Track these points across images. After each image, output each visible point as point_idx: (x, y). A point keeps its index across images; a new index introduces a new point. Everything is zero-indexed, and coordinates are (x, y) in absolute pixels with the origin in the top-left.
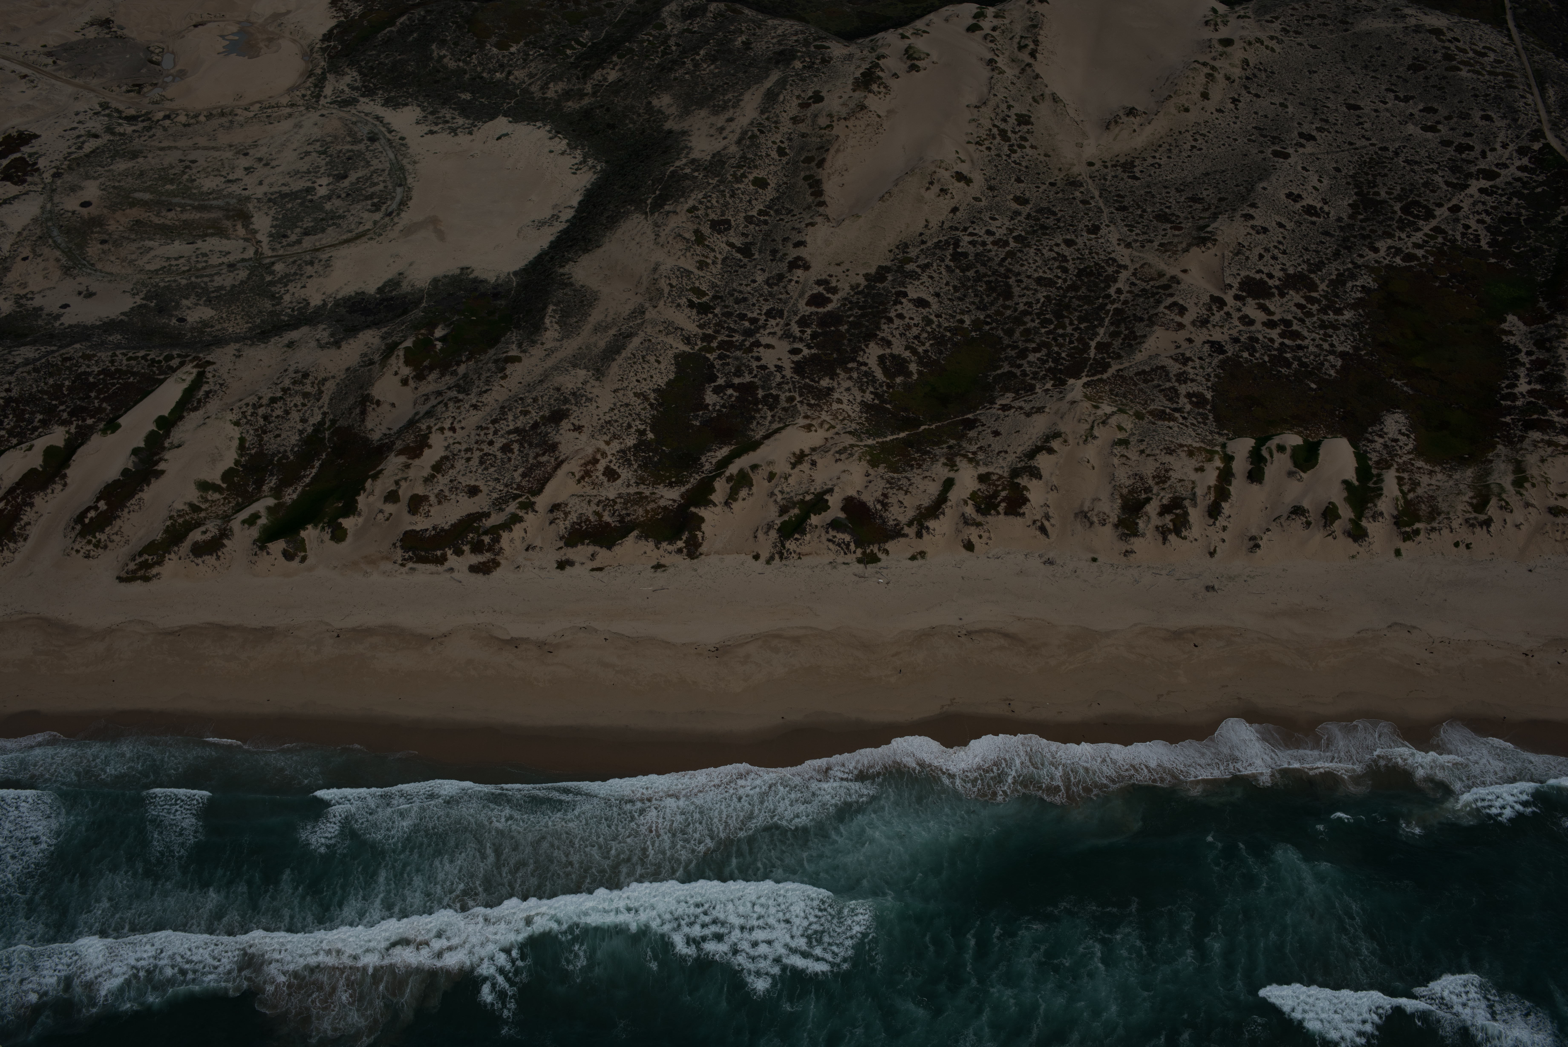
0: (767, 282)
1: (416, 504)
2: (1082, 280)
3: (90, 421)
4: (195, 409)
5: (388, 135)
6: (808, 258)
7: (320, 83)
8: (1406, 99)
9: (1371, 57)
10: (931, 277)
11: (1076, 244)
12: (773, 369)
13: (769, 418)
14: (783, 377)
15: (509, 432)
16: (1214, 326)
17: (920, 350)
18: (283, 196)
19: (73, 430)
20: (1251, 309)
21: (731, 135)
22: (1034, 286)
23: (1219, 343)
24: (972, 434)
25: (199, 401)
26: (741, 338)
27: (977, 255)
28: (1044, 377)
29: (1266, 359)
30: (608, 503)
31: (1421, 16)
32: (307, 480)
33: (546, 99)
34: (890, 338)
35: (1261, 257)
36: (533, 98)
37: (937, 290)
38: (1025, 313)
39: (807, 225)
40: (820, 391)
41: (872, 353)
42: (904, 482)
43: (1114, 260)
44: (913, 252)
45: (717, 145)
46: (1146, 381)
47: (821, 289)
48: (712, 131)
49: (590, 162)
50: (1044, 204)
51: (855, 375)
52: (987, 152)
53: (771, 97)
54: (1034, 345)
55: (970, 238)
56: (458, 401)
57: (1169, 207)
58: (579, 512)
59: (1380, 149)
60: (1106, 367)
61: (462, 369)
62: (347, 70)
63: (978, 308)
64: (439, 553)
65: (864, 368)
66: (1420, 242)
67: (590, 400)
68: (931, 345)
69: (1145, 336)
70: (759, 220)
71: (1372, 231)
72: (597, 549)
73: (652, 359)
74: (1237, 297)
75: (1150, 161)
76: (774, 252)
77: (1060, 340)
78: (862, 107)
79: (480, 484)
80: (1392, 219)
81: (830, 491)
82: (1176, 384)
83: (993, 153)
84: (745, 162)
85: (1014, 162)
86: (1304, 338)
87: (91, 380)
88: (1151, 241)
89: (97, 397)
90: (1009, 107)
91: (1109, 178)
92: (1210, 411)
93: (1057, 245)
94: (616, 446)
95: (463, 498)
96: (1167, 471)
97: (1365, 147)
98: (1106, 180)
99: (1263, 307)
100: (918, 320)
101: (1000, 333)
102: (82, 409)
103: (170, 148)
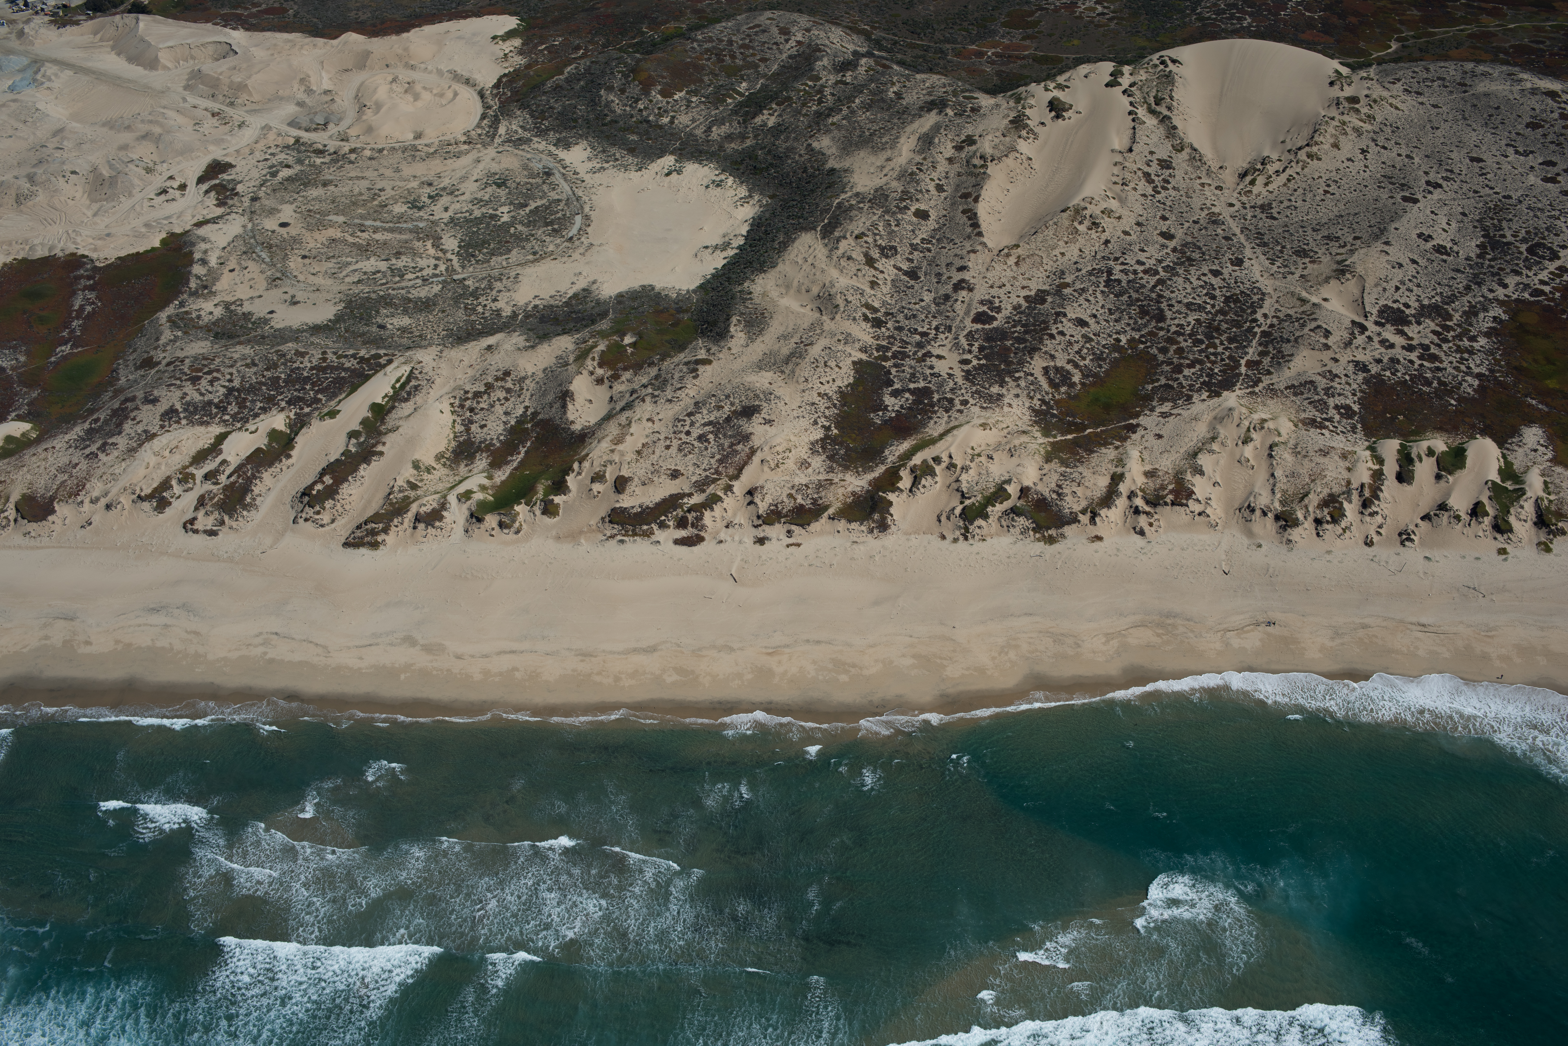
0: (934, 301)
1: (620, 485)
2: (1229, 306)
3: (307, 410)
4: (406, 400)
5: (562, 170)
6: (972, 281)
7: (494, 124)
8: (1526, 154)
9: (1490, 116)
10: (1088, 301)
11: (1222, 274)
12: (946, 376)
13: (946, 419)
14: (956, 383)
15: (705, 425)
16: (1357, 348)
17: (1082, 363)
18: (468, 221)
19: (292, 416)
20: (1390, 334)
21: (891, 173)
22: (1184, 310)
23: (1362, 363)
24: (1135, 436)
25: (409, 394)
26: (914, 349)
27: (1129, 282)
28: (1199, 390)
29: (1408, 378)
30: (801, 488)
31: (1536, 80)
32: (515, 464)
33: (708, 141)
34: (1053, 352)
35: (1397, 288)
36: (697, 140)
37: (1094, 311)
38: (1178, 334)
39: (969, 252)
40: (991, 396)
41: (1037, 364)
42: (1076, 475)
43: (1259, 289)
44: (1069, 278)
45: (879, 181)
46: (1295, 394)
47: (985, 308)
48: (873, 169)
49: (756, 198)
50: (1189, 239)
51: (1023, 383)
52: (1133, 192)
53: (926, 140)
54: (1188, 362)
55: (1122, 267)
56: (654, 396)
57: (1308, 244)
58: (776, 494)
59: (1504, 197)
60: (1257, 381)
61: (654, 370)
62: (519, 113)
63: (1133, 329)
64: (645, 527)
65: (1030, 378)
66: (1546, 279)
67: (779, 398)
68: (1091, 360)
69: (1292, 355)
70: (923, 248)
71: (1500, 269)
72: (794, 527)
73: (833, 364)
74: (1377, 323)
75: (1286, 203)
76: (939, 275)
77: (1213, 358)
78: (1013, 150)
79: (681, 468)
80: (1518, 259)
81: (1008, 482)
82: (1325, 397)
83: (1139, 192)
84: (907, 196)
85: (1159, 201)
86: (1441, 362)
87: (306, 374)
88: (1293, 274)
89: (312, 389)
90: (1152, 153)
91: (1249, 217)
92: (1358, 422)
93: (1204, 275)
94: (805, 438)
95: (666, 480)
96: (1323, 470)
97: (1489, 195)
98: (1246, 219)
99: (1401, 333)
100: (1078, 337)
101: (1154, 351)
102: (300, 399)
103: (358, 178)
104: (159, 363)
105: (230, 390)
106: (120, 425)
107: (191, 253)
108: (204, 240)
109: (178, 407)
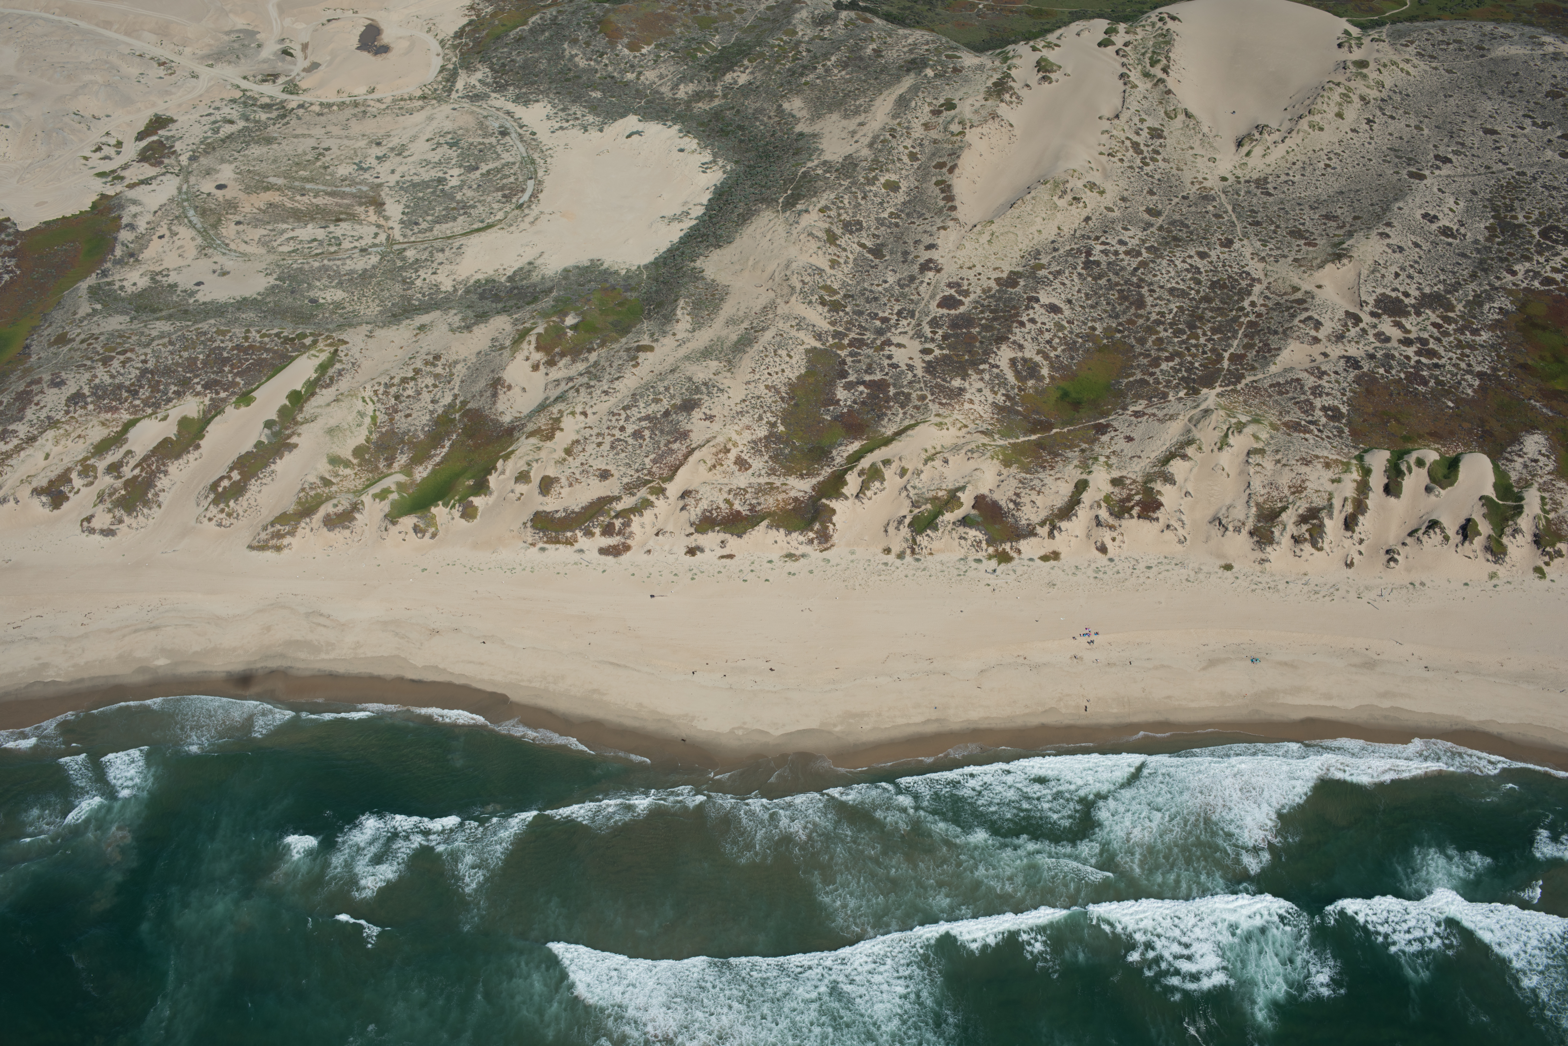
0: (899, 282)
1: (547, 485)
2: (1215, 292)
3: (223, 395)
4: (328, 386)
5: (519, 130)
6: (940, 261)
7: (452, 77)
8: (1544, 126)
9: (1508, 83)
10: (1064, 284)
11: (1209, 256)
12: (904, 368)
13: (901, 415)
14: (915, 376)
15: (641, 419)
16: (1349, 342)
17: (1052, 354)
18: (414, 185)
19: (207, 401)
20: (1386, 326)
21: (862, 139)
22: (1166, 296)
23: (1355, 359)
24: (1105, 438)
25: (332, 379)
26: (872, 337)
27: (1109, 263)
28: (1177, 386)
29: (1403, 376)
30: (739, 492)
31: (1559, 43)
32: (438, 459)
33: (675, 99)
34: (1022, 342)
35: (1397, 275)
36: (663, 98)
37: (1069, 296)
38: (1158, 323)
39: (939, 229)
40: (952, 391)
41: (1004, 355)
42: (1036, 482)
43: (1248, 274)
44: (1045, 259)
45: (849, 148)
46: (1280, 393)
47: (952, 292)
48: (844, 135)
49: (720, 162)
50: (1177, 217)
51: (987, 377)
52: (1119, 164)
53: (903, 103)
54: (1167, 354)
55: (1103, 247)
56: (589, 387)
57: (1303, 224)
58: (711, 498)
59: (1518, 174)
60: (1240, 378)
61: (593, 357)
62: (479, 66)
63: (1110, 316)
64: (569, 534)
65: (995, 370)
66: (1559, 266)
67: (722, 391)
68: (1063, 350)
69: (1279, 349)
70: (891, 223)
71: (1510, 254)
72: (728, 536)
73: (783, 353)
74: (1373, 314)
75: (1283, 178)
76: (906, 253)
77: (1193, 350)
78: (994, 116)
79: (611, 468)
80: (1530, 243)
81: (962, 488)
82: (1312, 397)
83: (1126, 164)
84: (877, 165)
85: (1147, 174)
86: (1440, 357)
87: (225, 355)
88: (1285, 257)
89: (230, 372)
90: (1142, 121)
91: (1242, 193)
92: (1345, 425)
93: (1190, 257)
94: (747, 436)
95: (595, 482)
96: (1303, 481)
97: (1502, 171)
98: (1239, 195)
99: (1399, 325)
100: (1050, 325)
101: (1132, 341)
102: (216, 383)
103: (304, 136)
104: (73, 340)
105: (144, 372)
106: (22, 410)
107: (120, 217)
108: (135, 202)
109: (86, 391)
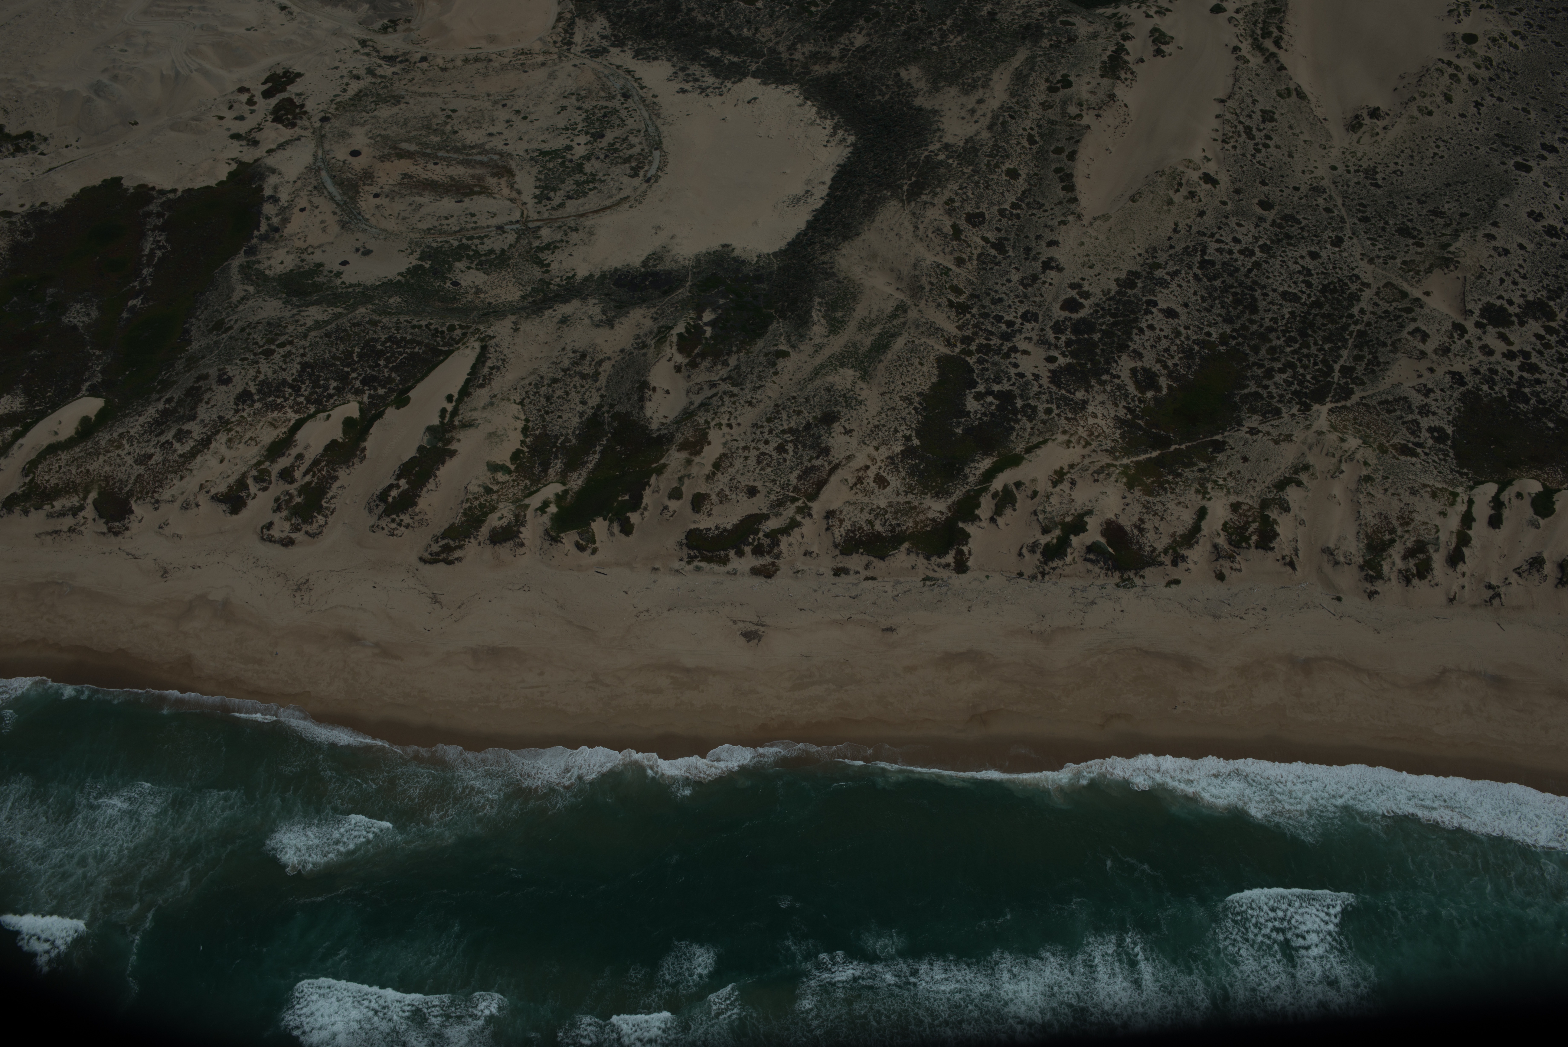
0: (1021, 282)
1: (698, 502)
2: (1325, 297)
3: (381, 391)
4: (482, 386)
5: (640, 92)
6: (1062, 260)
7: (569, 29)
10: (1180, 286)
11: (1320, 257)
12: (1031, 377)
13: (1029, 430)
14: (1040, 386)
15: (784, 432)
16: (1455, 355)
17: (1170, 364)
18: (543, 153)
19: (366, 399)
20: (1491, 339)
21: (982, 119)
22: (1279, 300)
23: (1459, 374)
24: (1220, 457)
25: (485, 377)
26: (999, 342)
27: (1224, 263)
28: (1290, 401)
29: (1505, 393)
30: (880, 513)
32: (591, 466)
33: (793, 60)
34: (1141, 350)
35: (1502, 281)
36: (780, 59)
37: (1186, 300)
38: (1270, 329)
39: (1059, 223)
40: (1076, 403)
41: (1125, 365)
42: (1159, 507)
43: (1358, 277)
44: (1162, 257)
45: (970, 130)
46: (1389, 412)
48: (963, 113)
49: (841, 134)
50: (1289, 210)
51: (1108, 388)
52: (1232, 152)
53: (1020, 78)
54: (1280, 366)
55: (1217, 246)
56: (733, 395)
57: (1411, 221)
58: (853, 519)
60: (1349, 393)
61: (733, 361)
62: (596, 16)
63: (1224, 321)
64: (722, 553)
65: (1117, 381)
67: (860, 403)
68: (1181, 358)
69: (1388, 363)
70: (1011, 213)
72: (872, 558)
73: (916, 361)
74: (1478, 325)
75: (1392, 167)
76: (1028, 250)
77: (1305, 361)
78: (1112, 97)
79: (758, 484)
81: (1089, 513)
82: (1419, 417)
83: (1238, 152)
84: (998, 151)
85: (1259, 162)
86: (1542, 372)
87: (379, 347)
88: (1394, 258)
89: (386, 366)
90: (1255, 102)
91: (1352, 184)
92: (1451, 447)
93: (1302, 257)
94: (884, 452)
95: (743, 497)
96: (1411, 512)
98: (1348, 186)
99: (1503, 337)
100: (1167, 331)
101: (1246, 348)
102: (374, 378)
103: (430, 94)
104: (231, 328)
105: (304, 366)
106: (194, 408)
107: (260, 189)
108: (273, 171)
109: (253, 390)
